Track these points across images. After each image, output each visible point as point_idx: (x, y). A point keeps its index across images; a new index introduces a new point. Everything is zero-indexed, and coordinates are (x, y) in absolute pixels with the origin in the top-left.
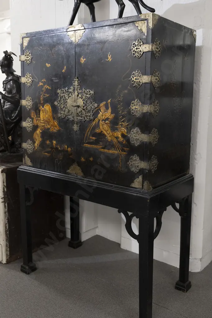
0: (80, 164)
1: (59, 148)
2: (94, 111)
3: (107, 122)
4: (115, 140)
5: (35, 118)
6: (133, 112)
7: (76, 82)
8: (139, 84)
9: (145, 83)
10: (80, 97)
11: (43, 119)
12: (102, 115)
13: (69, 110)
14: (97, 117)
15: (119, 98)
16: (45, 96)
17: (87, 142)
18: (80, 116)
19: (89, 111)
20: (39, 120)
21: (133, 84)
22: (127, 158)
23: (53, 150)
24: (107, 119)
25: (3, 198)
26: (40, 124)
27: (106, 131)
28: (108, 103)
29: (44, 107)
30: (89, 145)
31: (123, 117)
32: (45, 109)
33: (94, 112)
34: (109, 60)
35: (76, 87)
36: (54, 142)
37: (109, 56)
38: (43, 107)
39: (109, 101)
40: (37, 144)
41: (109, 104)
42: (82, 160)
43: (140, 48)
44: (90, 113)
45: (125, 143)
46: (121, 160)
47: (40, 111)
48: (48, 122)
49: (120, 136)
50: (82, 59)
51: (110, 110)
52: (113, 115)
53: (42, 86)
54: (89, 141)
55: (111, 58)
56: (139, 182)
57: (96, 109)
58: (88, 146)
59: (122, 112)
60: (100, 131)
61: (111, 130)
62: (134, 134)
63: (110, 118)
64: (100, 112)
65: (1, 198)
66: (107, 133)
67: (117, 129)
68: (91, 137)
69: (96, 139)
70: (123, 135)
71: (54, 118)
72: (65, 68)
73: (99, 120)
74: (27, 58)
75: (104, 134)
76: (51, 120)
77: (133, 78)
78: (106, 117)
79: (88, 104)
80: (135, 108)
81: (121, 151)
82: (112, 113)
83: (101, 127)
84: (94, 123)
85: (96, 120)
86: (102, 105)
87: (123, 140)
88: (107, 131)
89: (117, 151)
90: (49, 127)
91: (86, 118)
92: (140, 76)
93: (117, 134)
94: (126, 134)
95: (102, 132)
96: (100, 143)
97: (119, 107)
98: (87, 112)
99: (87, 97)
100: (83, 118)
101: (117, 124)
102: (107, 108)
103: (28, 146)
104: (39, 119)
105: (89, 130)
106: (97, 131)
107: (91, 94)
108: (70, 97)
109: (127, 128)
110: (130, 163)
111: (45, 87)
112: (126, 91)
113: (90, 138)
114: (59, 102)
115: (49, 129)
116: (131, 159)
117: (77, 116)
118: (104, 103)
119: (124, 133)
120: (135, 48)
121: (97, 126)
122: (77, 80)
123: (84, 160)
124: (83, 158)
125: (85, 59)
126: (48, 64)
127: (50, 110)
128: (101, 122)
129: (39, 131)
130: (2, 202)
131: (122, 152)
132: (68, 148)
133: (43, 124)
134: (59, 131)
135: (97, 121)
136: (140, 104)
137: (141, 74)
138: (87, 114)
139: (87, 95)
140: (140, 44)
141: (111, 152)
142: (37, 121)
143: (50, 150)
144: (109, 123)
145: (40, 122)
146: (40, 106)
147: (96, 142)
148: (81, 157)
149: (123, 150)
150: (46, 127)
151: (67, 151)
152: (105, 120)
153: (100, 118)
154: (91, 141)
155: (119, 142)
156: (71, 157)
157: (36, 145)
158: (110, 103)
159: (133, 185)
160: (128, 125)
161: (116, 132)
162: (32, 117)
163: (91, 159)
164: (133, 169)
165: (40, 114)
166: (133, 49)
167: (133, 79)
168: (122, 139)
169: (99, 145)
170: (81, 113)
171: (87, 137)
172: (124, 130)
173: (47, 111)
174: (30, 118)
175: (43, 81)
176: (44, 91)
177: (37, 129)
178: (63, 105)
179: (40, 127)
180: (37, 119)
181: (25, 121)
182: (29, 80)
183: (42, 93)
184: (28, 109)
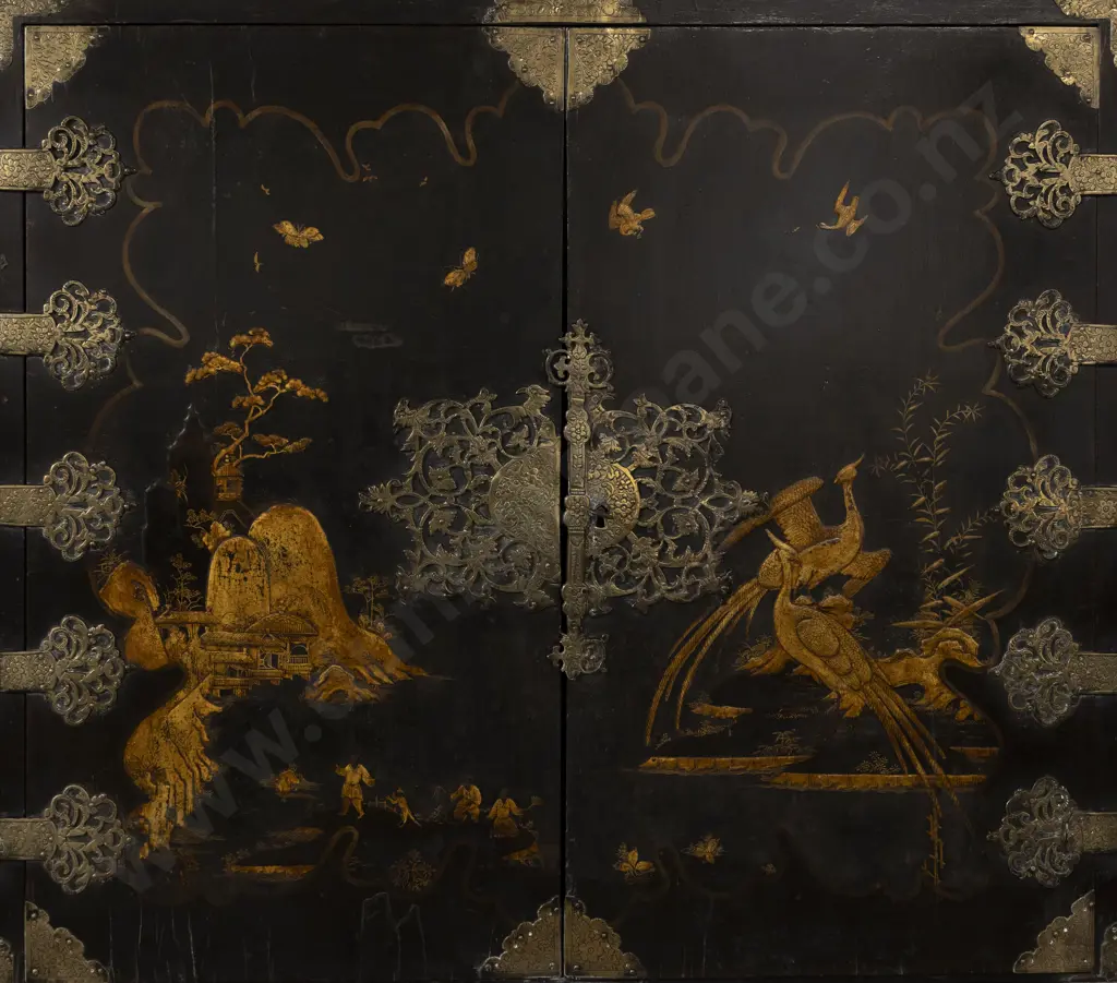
0: (604, 899)
1: (406, 814)
2: (732, 537)
3: (829, 600)
4: (895, 707)
5: (142, 612)
6: (1023, 528)
7: (580, 351)
8: (1062, 372)
9: (1098, 365)
10: (612, 455)
11: (240, 610)
12: (796, 562)
13: (507, 542)
14: (750, 572)
15: (923, 453)
16: (262, 449)
17: (666, 739)
18: (610, 573)
19: (693, 541)
20: (194, 629)
21: (1020, 370)
22: (989, 805)
23: (337, 836)
24: (835, 582)
26: (194, 653)
27: (826, 659)
28: (840, 486)
29: (256, 528)
30: (686, 764)
31: (952, 563)
32: (262, 546)
33: (723, 543)
34: (843, 230)
35: (577, 389)
36: (355, 775)
37: (846, 202)
38: (241, 529)
39: (849, 470)
40: (172, 813)
41: (847, 489)
42: (625, 867)
43: (1066, 172)
44: (696, 548)
45: (970, 717)
46: (941, 821)
47: (201, 560)
48: (293, 636)
49: (935, 681)
50: (625, 208)
51: (859, 524)
52: (880, 557)
53: (228, 384)
54: (689, 732)
55: (856, 218)
56: (1069, 940)
57: (745, 527)
58: (677, 767)
59: (943, 538)
60: (777, 661)
61: (865, 645)
62: (1035, 655)
63: (856, 574)
64: (779, 543)
66: (834, 670)
67: (910, 640)
68: (703, 708)
69: (741, 717)
70: (952, 672)
71: (354, 606)
72: (470, 257)
73: (772, 595)
74: (67, 169)
75: (810, 678)
76: (319, 620)
77: (1021, 335)
78: (823, 572)
79: (677, 498)
80: (1039, 509)
81: (939, 770)
82: (868, 544)
83: (785, 635)
84: (727, 614)
85: (749, 593)
86: (789, 496)
87: (955, 704)
88: (838, 652)
89: (913, 770)
90: (303, 668)
91: (662, 585)
92: (1066, 330)
93: (907, 668)
94: (977, 664)
95: (791, 663)
96: (781, 735)
97: (922, 506)
98: (672, 547)
99: (669, 453)
100: (639, 589)
101: (911, 607)
102: (830, 510)
103: (61, 832)
104: (194, 616)
105: (694, 655)
106: (756, 660)
107: (701, 430)
108: (516, 450)
109: (982, 632)
110: (1006, 834)
111: (262, 384)
112: (970, 412)
113: (697, 710)
114: (407, 490)
115: (299, 683)
116: (1018, 806)
117: (587, 578)
118: (813, 483)
119: (957, 656)
120: (1032, 168)
121: (761, 625)
122: (590, 340)
123: (642, 865)
124: (633, 856)
125: (649, 214)
126: (300, 224)
127: (309, 543)
128: (781, 602)
129: (186, 710)
131: (947, 772)
132: (488, 802)
133: (243, 656)
134: (401, 692)
135: (755, 603)
136: (1072, 482)
137: (1069, 316)
138: (675, 561)
139: (673, 440)
140: (1062, 153)
141: (861, 781)
142: (165, 635)
143: (310, 833)
144: (845, 609)
145: (203, 645)
146: (207, 526)
147: (746, 737)
148: (623, 850)
149: (953, 764)
150: (271, 672)
151: (485, 825)
152: (816, 591)
153: (774, 581)
154: (705, 731)
155: (923, 716)
156: (519, 857)
157: (154, 815)
158: (855, 482)
159: (1032, 964)
160: (983, 610)
161: (901, 657)
162: (115, 604)
163: (708, 849)
164: (1030, 867)
165: (201, 584)
166: (1018, 175)
167: (1016, 341)
168: (947, 696)
169: (772, 753)
170: (617, 558)
171: (668, 706)
172: (962, 643)
173: (284, 554)
174: (91, 621)
175: (240, 347)
176: (250, 418)
177: (174, 695)
178: (451, 507)
179: (201, 676)
180: (173, 623)
181: (36, 645)
182: (84, 334)
183: (224, 428)
184: (71, 550)
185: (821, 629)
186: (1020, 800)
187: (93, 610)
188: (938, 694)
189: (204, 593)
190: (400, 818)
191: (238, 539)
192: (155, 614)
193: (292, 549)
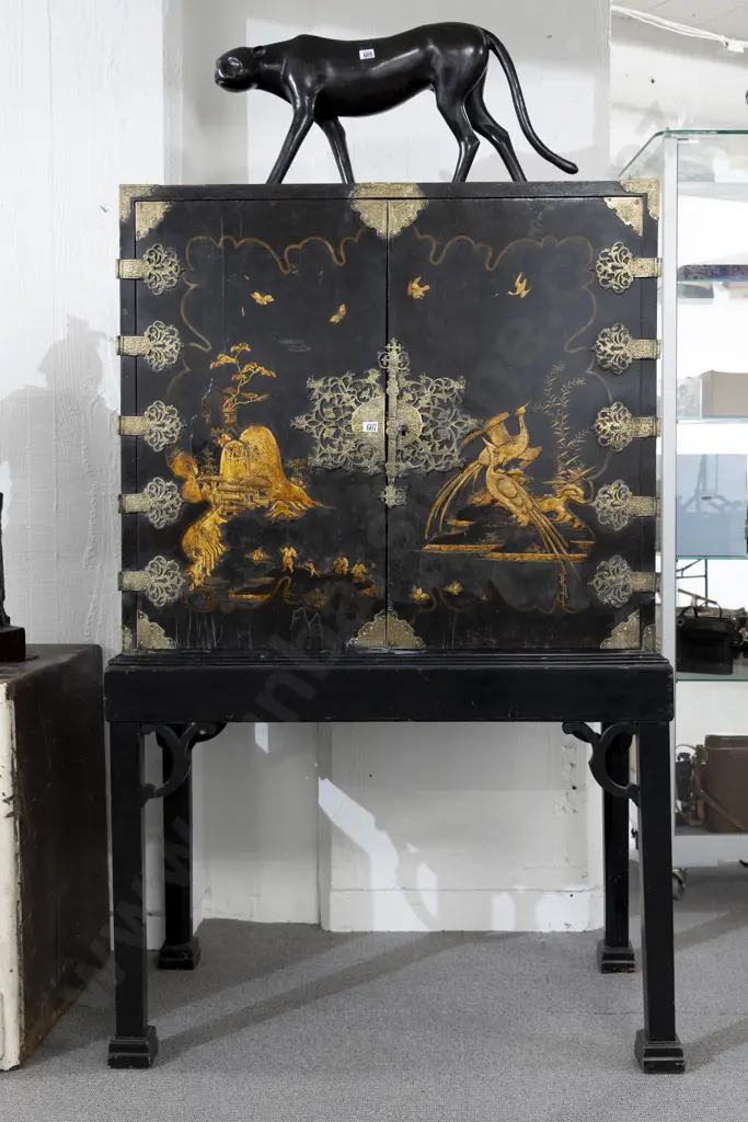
0: (406, 610)
1: (313, 571)
2: (466, 441)
3: (512, 471)
4: (544, 522)
5: (190, 476)
6: (605, 437)
7: (394, 352)
8: (624, 362)
9: (641, 359)
10: (409, 402)
11: (236, 475)
12: (496, 453)
13: (360, 443)
14: (474, 458)
15: (557, 401)
16: (245, 400)
17: (435, 536)
18: (408, 458)
19: (448, 443)
20: (214, 484)
21: (604, 361)
22: (590, 567)
23: (281, 580)
24: (516, 462)
25: (11, 798)
26: (214, 495)
27: (511, 498)
28: (517, 417)
29: (243, 437)
30: (444, 548)
31: (571, 454)
32: (246, 445)
33: (462, 444)
34: (519, 295)
35: (393, 370)
36: (289, 553)
37: (521, 282)
38: (236, 437)
39: (522, 410)
40: (204, 570)
41: (521, 418)
42: (416, 596)
43: (626, 267)
44: (449, 447)
45: (580, 527)
46: (566, 576)
47: (217, 452)
48: (261, 487)
49: (563, 510)
50: (415, 285)
51: (526, 435)
52: (536, 451)
53: (231, 368)
54: (446, 533)
55: (526, 289)
56: (627, 633)
57: (473, 436)
58: (440, 549)
59: (567, 441)
60: (488, 500)
61: (529, 493)
62: (611, 497)
63: (526, 458)
64: (488, 443)
65: (5, 801)
66: (515, 504)
67: (550, 490)
68: (452, 522)
69: (470, 526)
70: (571, 505)
71: (288, 473)
72: (342, 309)
73: (485, 468)
74: (155, 268)
75: (503, 508)
76: (272, 479)
77: (604, 344)
78: (510, 458)
79: (439, 422)
80: (613, 428)
81: (565, 552)
82: (531, 444)
83: (492, 488)
84: (463, 478)
85: (474, 468)
86: (494, 421)
87: (573, 520)
88: (516, 496)
89: (552, 552)
90: (265, 502)
91: (433, 464)
92: (626, 342)
93: (550, 504)
94: (583, 502)
95: (494, 501)
96: (489, 535)
97: (557, 426)
98: (438, 445)
99: (436, 401)
100: (422, 465)
101: (551, 476)
102: (513, 429)
103: (154, 578)
104: (214, 478)
105: (447, 498)
106: (478, 500)
107: (451, 390)
108: (364, 400)
109: (585, 486)
110: (597, 582)
111: (245, 370)
112: (580, 382)
113: (449, 523)
114: (313, 418)
115: (262, 510)
116: (602, 569)
117: (398, 460)
118: (504, 416)
119: (573, 498)
120: (610, 265)
121: (480, 483)
122: (398, 348)
123: (424, 596)
124: (420, 591)
125: (427, 288)
126: (263, 294)
127: (268, 441)
128: (490, 472)
129: (211, 522)
130: (8, 816)
131: (569, 552)
132: (351, 566)
133: (237, 496)
134: (311, 513)
135: (477, 472)
136: (628, 415)
137: (627, 336)
138: (438, 452)
139: (438, 395)
140: (624, 257)
141: (527, 557)
142: (201, 487)
143: (268, 579)
144: (519, 475)
145: (219, 490)
146: (220, 435)
147: (473, 536)
148: (414, 589)
149: (572, 548)
150: (250, 503)
151: (350, 576)
152: (506, 467)
153: (486, 462)
154: (454, 532)
155: (557, 526)
156: (367, 591)
157: (196, 570)
158: (525, 415)
159: (609, 644)
160: (586, 476)
161: (546, 498)
162: (178, 472)
163: (455, 588)
164: (609, 599)
165: (217, 463)
166: (603, 268)
167: (602, 348)
168: (569, 517)
169: (485, 543)
170: (412, 450)
171: (436, 521)
172: (576, 492)
173: (256, 449)
174: (166, 480)
175: (235, 352)
176: (240, 385)
177: (205, 515)
178: (334, 427)
179: (217, 506)
180: (205, 481)
181: (142, 491)
182: (164, 346)
183: (229, 390)
184: (157, 447)
185: (509, 485)
186: (604, 566)
187: (168, 475)
188: (565, 515)
189: (219, 467)
190: (309, 573)
191: (234, 442)
192: (196, 477)
193: (260, 447)
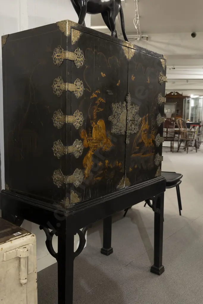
1: (111, 166)
4: (149, 145)
5: (85, 138)
6: (158, 122)
7: (129, 97)
9: (163, 103)
11: (96, 138)
12: (143, 127)
14: (140, 129)
15: (152, 113)
16: (99, 110)
17: (133, 152)
19: (137, 124)
20: (91, 140)
21: (159, 103)
22: (154, 157)
23: (105, 171)
26: (91, 145)
27: (145, 140)
29: (98, 123)
31: (153, 127)
32: (98, 126)
33: (139, 125)
34: (148, 83)
35: (129, 102)
36: (107, 162)
37: (149, 79)
38: (96, 124)
39: (147, 115)
40: (88, 171)
45: (154, 146)
46: (151, 159)
47: (92, 129)
48: (101, 141)
50: (133, 76)
51: (148, 122)
53: (95, 99)
54: (135, 151)
55: (149, 81)
57: (140, 122)
58: (134, 156)
59: (153, 124)
61: (147, 138)
62: (158, 138)
63: (147, 129)
64: (142, 125)
67: (150, 137)
69: (139, 148)
70: (153, 141)
71: (107, 135)
72: (119, 81)
73: (141, 132)
74: (78, 57)
75: (144, 142)
76: (104, 137)
78: (145, 129)
82: (148, 125)
84: (138, 135)
86: (143, 118)
90: (102, 146)
91: (134, 131)
92: (161, 97)
93: (150, 140)
95: (142, 141)
96: (141, 150)
97: (152, 120)
99: (135, 112)
100: (132, 131)
101: (150, 133)
102: (146, 120)
103: (76, 177)
104: (91, 138)
105: (135, 141)
106: (140, 141)
108: (123, 111)
109: (155, 136)
110: (155, 160)
111: (99, 99)
112: (155, 108)
113: (136, 148)
114: (113, 117)
115: (102, 148)
118: (145, 117)
119: (153, 139)
121: (141, 136)
122: (130, 95)
124: (130, 169)
126: (103, 73)
127: (103, 126)
129: (89, 154)
132: (119, 164)
133: (96, 144)
134: (112, 148)
136: (161, 116)
138: (135, 127)
139: (136, 110)
140: (162, 75)
141: (146, 155)
142: (88, 142)
143: (102, 172)
144: (146, 133)
145: (92, 143)
146: (93, 123)
147: (139, 151)
149: (152, 152)
150: (99, 147)
151: (118, 167)
152: (145, 131)
153: (142, 130)
156: (121, 171)
157: (86, 172)
158: (148, 117)
160: (155, 133)
162: (82, 137)
163: (136, 166)
164: (156, 164)
166: (160, 78)
167: (158, 99)
169: (141, 153)
171: (134, 147)
172: (153, 137)
173: (101, 128)
174: (79, 140)
175: (97, 93)
176: (98, 105)
177: (88, 152)
178: (117, 120)
179: (92, 148)
180: (88, 139)
181: (72, 145)
182: (79, 89)
183: (95, 107)
184: (77, 128)
185: (145, 136)
186: (156, 156)
188: (152, 144)
189: (92, 134)
190: (110, 167)
191: (96, 125)
192: (87, 138)
193: (101, 127)
